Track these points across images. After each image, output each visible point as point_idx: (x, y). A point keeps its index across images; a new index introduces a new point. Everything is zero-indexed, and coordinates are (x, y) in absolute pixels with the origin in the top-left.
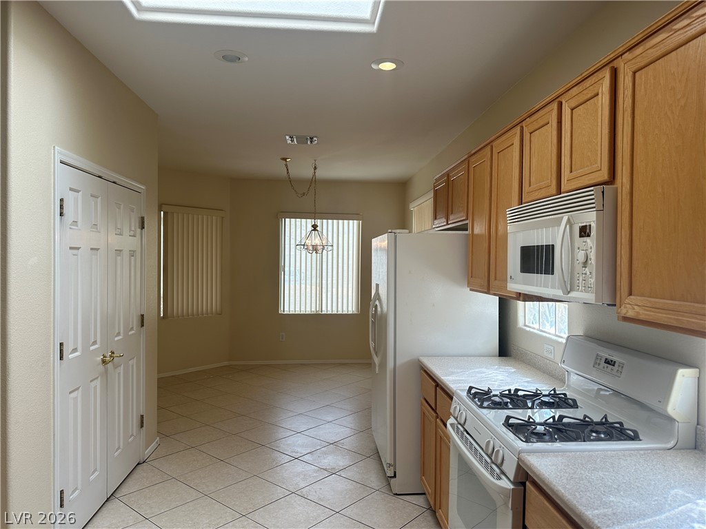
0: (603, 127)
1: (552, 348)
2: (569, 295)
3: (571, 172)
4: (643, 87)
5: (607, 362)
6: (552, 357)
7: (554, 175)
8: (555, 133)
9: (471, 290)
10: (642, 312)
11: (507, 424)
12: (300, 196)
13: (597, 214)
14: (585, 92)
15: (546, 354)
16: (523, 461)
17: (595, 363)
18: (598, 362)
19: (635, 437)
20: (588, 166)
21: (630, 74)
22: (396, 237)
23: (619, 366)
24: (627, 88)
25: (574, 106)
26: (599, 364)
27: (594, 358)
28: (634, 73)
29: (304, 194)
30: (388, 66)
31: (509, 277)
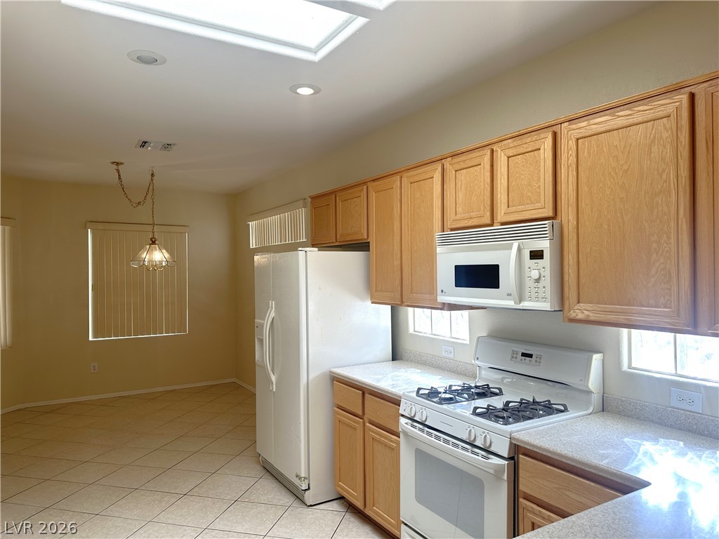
0: (547, 175)
1: (452, 349)
2: (521, 305)
3: (508, 207)
4: (586, 151)
5: (524, 355)
6: (452, 356)
7: (489, 208)
8: (488, 174)
9: (372, 303)
10: (591, 315)
11: (474, 413)
12: (135, 205)
13: (550, 242)
14: (525, 146)
15: (444, 354)
16: (515, 439)
17: (513, 357)
18: (515, 356)
19: (565, 410)
20: (528, 204)
21: (574, 140)
22: (306, 255)
23: (537, 357)
24: (571, 149)
25: (511, 155)
26: (516, 358)
27: (510, 353)
28: (578, 139)
29: (139, 203)
30: (305, 91)
31: (439, 291)
